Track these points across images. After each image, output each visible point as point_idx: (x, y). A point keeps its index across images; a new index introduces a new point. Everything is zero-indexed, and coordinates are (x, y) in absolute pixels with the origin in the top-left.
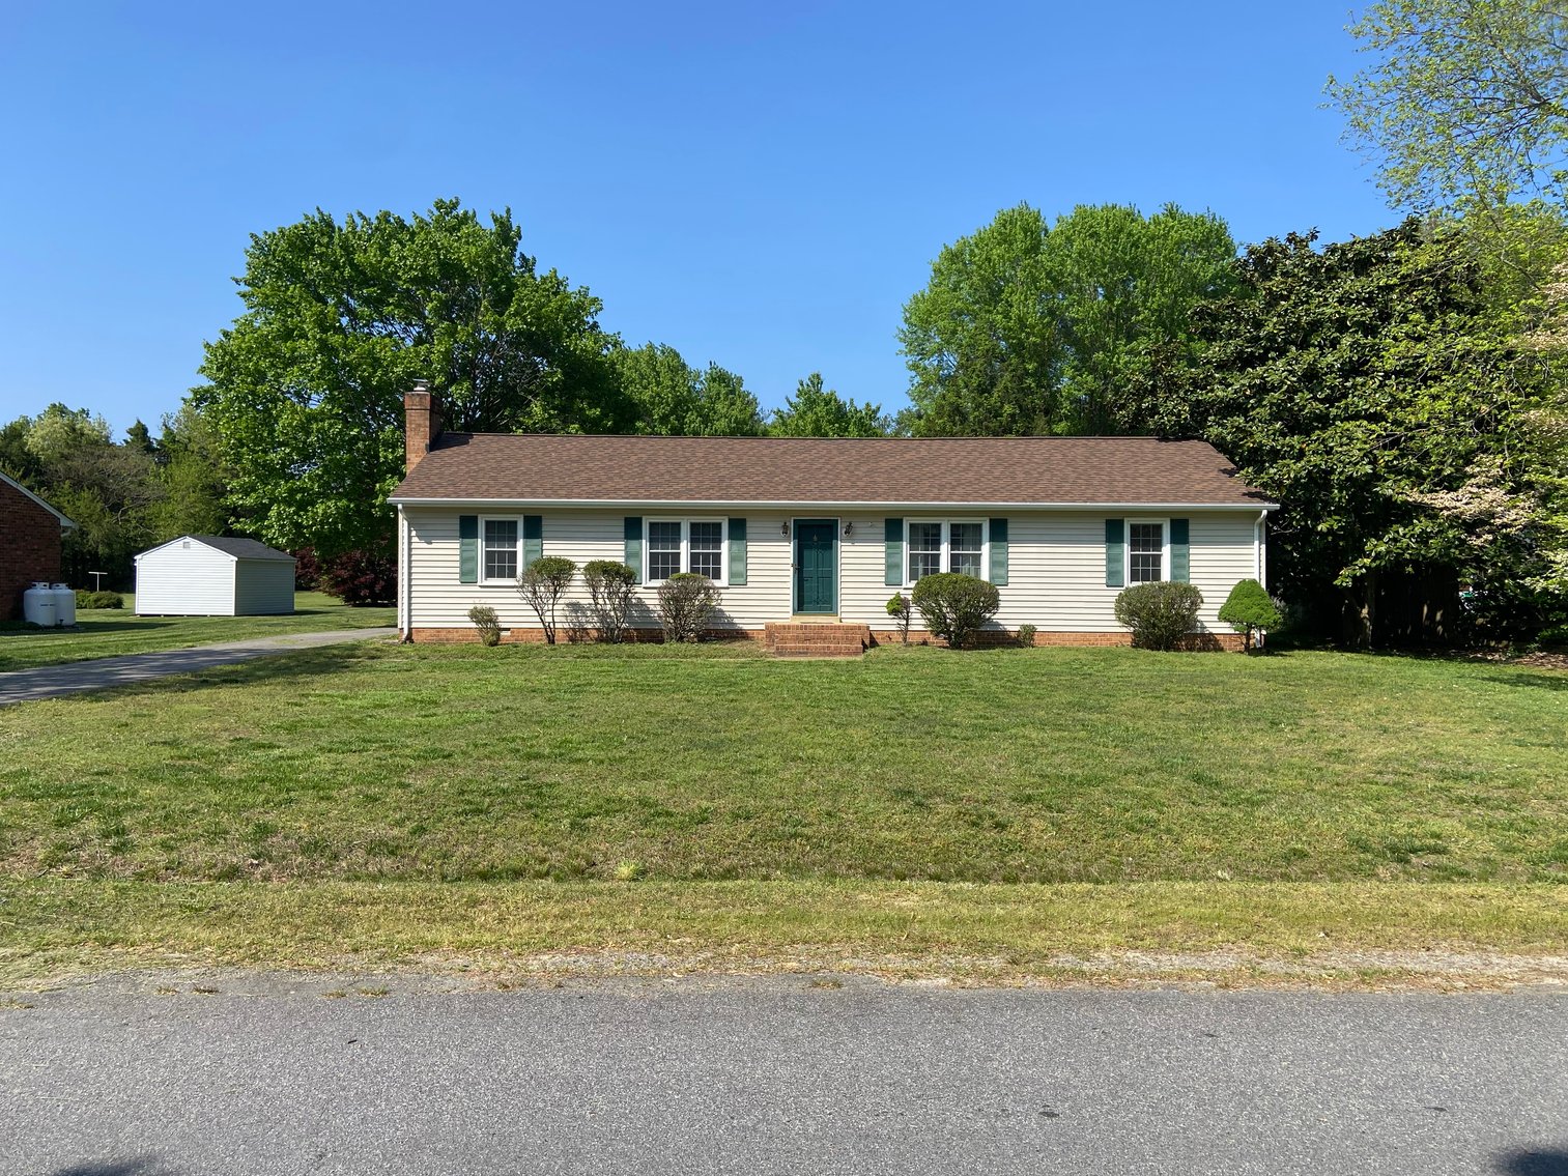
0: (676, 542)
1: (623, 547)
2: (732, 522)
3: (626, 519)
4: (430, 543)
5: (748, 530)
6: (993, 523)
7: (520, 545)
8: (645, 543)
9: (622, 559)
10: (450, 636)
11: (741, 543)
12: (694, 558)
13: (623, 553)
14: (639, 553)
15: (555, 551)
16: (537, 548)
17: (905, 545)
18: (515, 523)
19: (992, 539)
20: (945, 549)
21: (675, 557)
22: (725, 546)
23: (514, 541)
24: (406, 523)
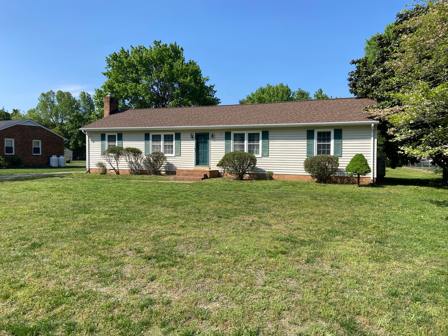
0: (160, 141)
1: (144, 143)
2: (176, 134)
3: (145, 134)
4: (94, 142)
5: (181, 137)
6: (263, 132)
7: (117, 143)
8: (150, 142)
9: (144, 147)
10: (99, 171)
11: (178, 141)
12: (165, 147)
13: (144, 145)
14: (149, 145)
15: (126, 145)
16: (121, 144)
17: (232, 141)
18: (115, 136)
19: (263, 139)
20: (246, 142)
21: (160, 146)
22: (174, 142)
23: (115, 141)
24: (88, 136)
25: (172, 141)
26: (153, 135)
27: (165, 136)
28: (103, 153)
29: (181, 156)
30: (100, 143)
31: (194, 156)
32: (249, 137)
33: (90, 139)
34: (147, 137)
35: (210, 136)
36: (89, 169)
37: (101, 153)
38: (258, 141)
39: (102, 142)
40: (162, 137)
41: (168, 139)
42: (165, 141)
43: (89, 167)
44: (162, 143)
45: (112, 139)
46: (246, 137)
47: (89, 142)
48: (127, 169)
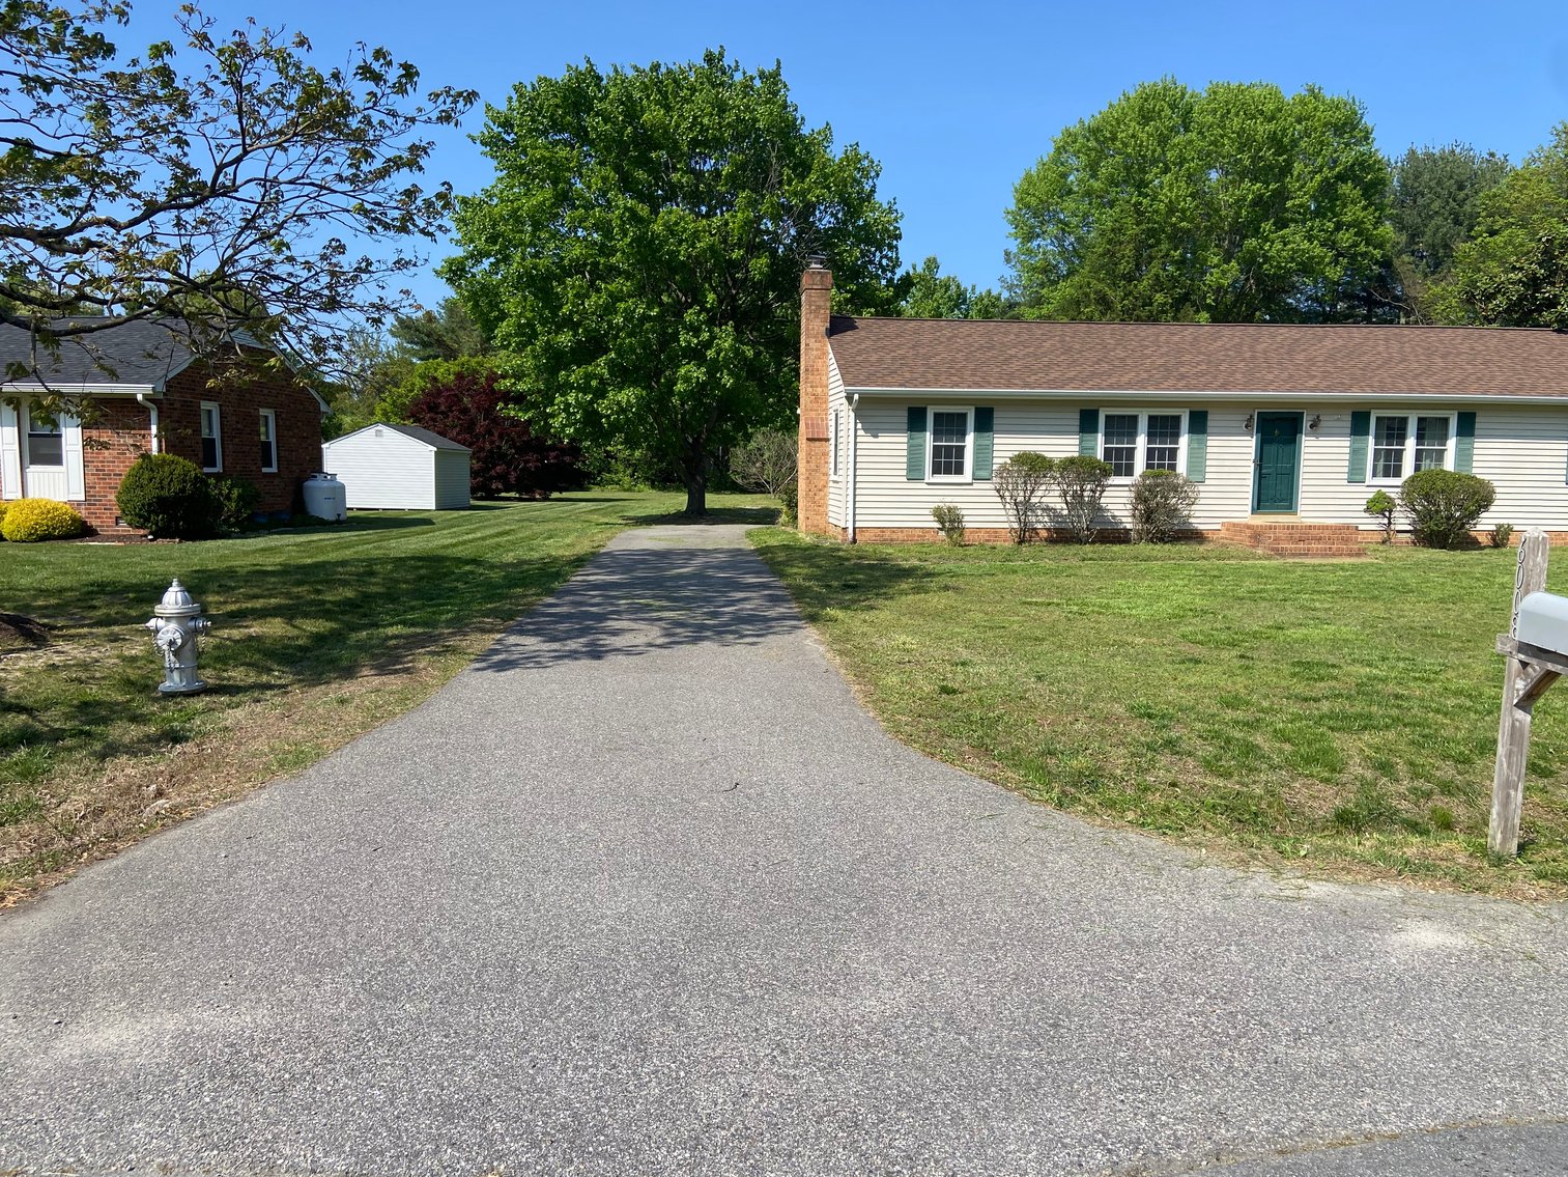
0: (1132, 435)
1: (1077, 442)
2: (1193, 415)
3: (1082, 411)
4: (877, 437)
5: (1209, 423)
6: (1461, 417)
7: (970, 438)
8: (1100, 437)
9: (1076, 455)
10: (894, 536)
11: (1200, 436)
12: (1150, 453)
13: (1077, 448)
14: (1094, 448)
15: (1007, 446)
16: (988, 442)
17: (1371, 440)
18: (964, 416)
19: (1459, 434)
20: (1410, 445)
21: (1131, 453)
22: (1184, 441)
23: (963, 434)
24: (852, 415)
25: (1175, 436)
26: (1107, 417)
27: (1151, 418)
28: (914, 473)
29: (1207, 482)
30: (906, 440)
31: (1251, 483)
32: (1418, 429)
33: (859, 426)
34: (1087, 421)
35: (1306, 424)
36: (854, 528)
37: (904, 473)
38: (1444, 439)
39: (910, 438)
40: (1143, 425)
41: (1163, 428)
42: (1151, 437)
43: (854, 521)
44: (1141, 443)
45: (951, 425)
46: (1412, 428)
47: (856, 436)
48: (1006, 525)
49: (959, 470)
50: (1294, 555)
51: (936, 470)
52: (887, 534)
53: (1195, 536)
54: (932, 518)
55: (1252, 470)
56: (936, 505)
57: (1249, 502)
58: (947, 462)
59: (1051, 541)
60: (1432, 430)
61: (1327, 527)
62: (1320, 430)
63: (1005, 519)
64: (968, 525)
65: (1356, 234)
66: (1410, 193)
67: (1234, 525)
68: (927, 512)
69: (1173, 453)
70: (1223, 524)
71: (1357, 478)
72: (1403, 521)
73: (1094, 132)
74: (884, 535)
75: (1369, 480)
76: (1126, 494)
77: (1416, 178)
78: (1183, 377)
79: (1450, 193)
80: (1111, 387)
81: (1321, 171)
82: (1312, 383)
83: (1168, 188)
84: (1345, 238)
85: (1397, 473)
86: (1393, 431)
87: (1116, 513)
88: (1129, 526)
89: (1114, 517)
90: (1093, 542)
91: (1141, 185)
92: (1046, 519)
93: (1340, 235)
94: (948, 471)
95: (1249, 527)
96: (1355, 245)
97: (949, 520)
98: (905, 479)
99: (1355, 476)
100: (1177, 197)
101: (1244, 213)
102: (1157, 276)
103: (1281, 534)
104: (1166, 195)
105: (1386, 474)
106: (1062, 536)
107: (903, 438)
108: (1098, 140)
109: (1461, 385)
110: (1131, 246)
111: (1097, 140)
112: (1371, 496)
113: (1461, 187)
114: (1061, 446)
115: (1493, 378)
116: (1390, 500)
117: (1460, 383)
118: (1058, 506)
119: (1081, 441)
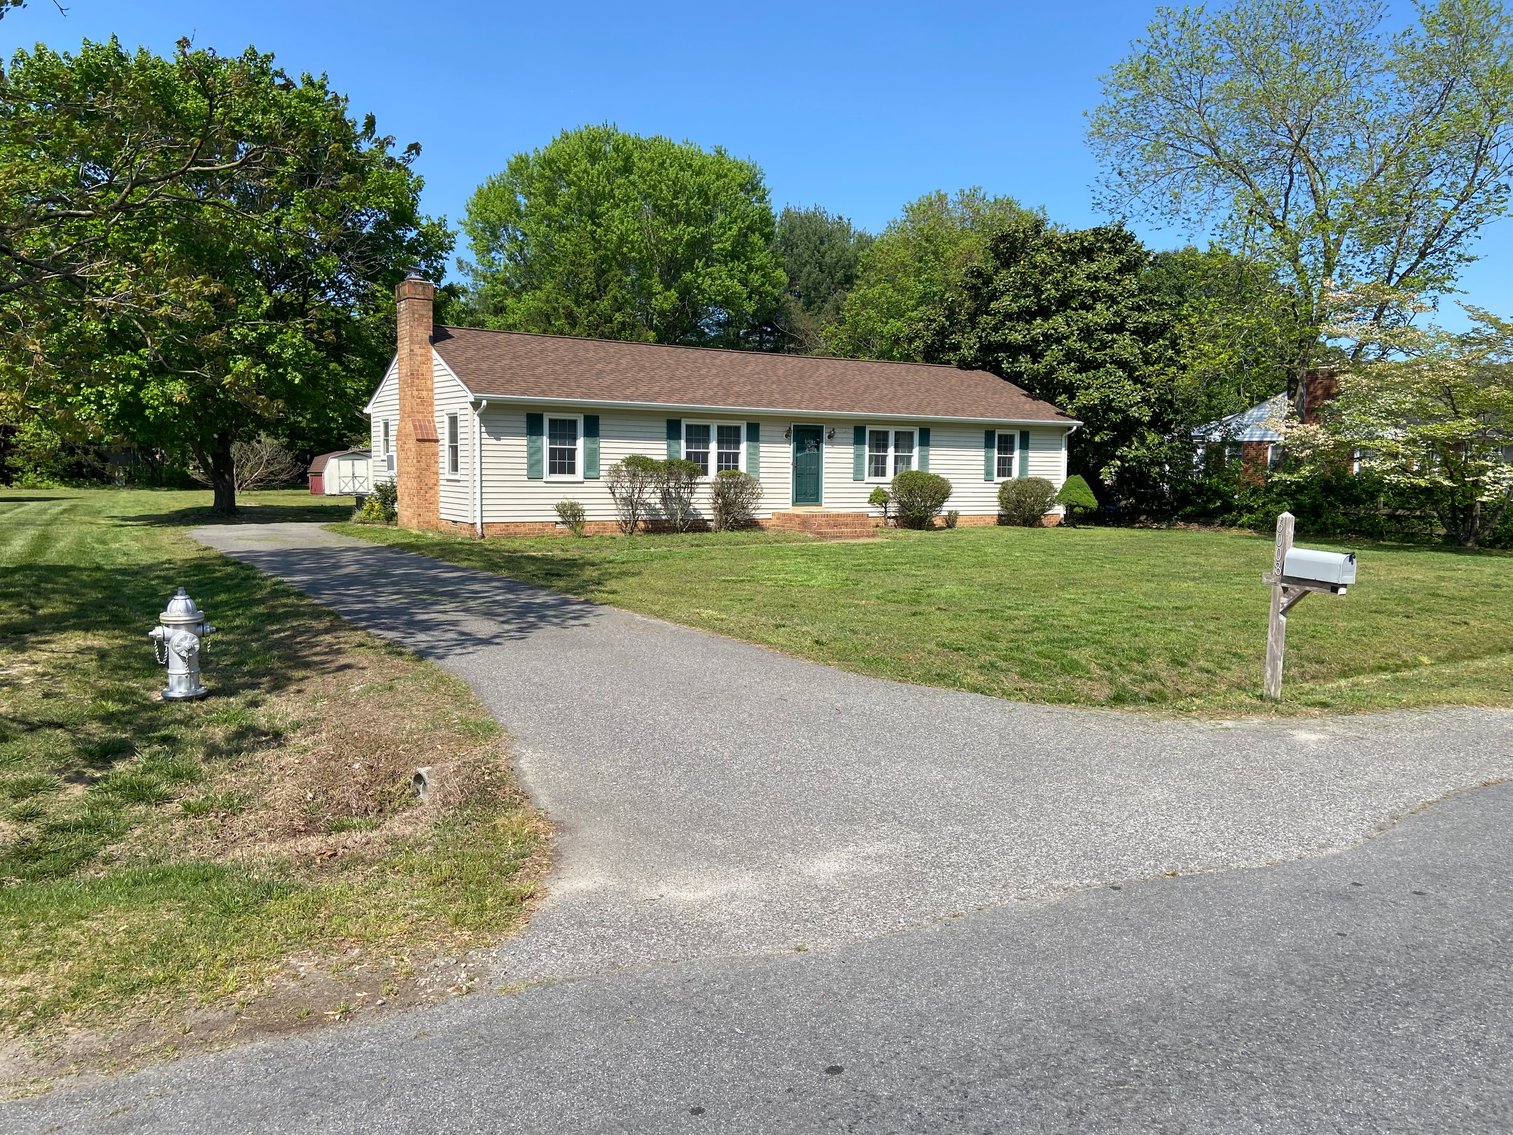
0: (706, 442)
1: (666, 446)
2: (750, 426)
3: (668, 421)
4: (500, 439)
5: (761, 433)
6: (921, 431)
7: (580, 443)
8: (683, 443)
9: (665, 458)
10: (518, 530)
11: (755, 444)
12: (720, 455)
13: (665, 452)
14: (679, 452)
15: (614, 450)
16: (596, 446)
17: (867, 448)
18: (574, 423)
19: (920, 445)
20: (891, 451)
21: (705, 456)
22: (744, 446)
23: (574, 439)
24: (477, 419)
25: (738, 443)
26: (687, 426)
27: (720, 428)
28: (534, 474)
29: (762, 480)
30: (525, 443)
31: (790, 481)
32: (895, 441)
33: (483, 429)
34: (672, 430)
35: (825, 436)
36: (484, 524)
37: (525, 472)
38: (911, 448)
39: (529, 441)
40: (714, 433)
41: (729, 436)
42: (720, 443)
43: (483, 517)
44: (713, 448)
45: (563, 430)
46: (892, 439)
47: (481, 440)
49: (572, 471)
50: (833, 537)
51: (552, 470)
52: (512, 529)
53: (752, 524)
54: (556, 513)
55: (791, 470)
56: (560, 501)
57: (790, 496)
58: (562, 463)
59: (647, 531)
60: (904, 441)
61: (848, 515)
62: (834, 440)
63: (616, 512)
64: (588, 519)
65: (763, 276)
66: (789, 244)
67: (784, 515)
68: (549, 507)
69: (736, 457)
70: (773, 514)
71: (860, 477)
72: (893, 508)
73: (549, 162)
74: (510, 530)
75: (867, 479)
76: (709, 490)
77: (792, 232)
78: (738, 395)
79: (816, 247)
80: (691, 401)
81: (736, 222)
82: (828, 403)
83: (619, 222)
84: (755, 278)
85: (883, 474)
86: (879, 441)
87: (697, 506)
88: (706, 517)
89: (695, 509)
90: (687, 531)
91: (594, 217)
92: (643, 512)
93: (752, 276)
94: (562, 471)
95: (798, 516)
96: (763, 284)
97: (571, 515)
98: (526, 478)
99: (858, 476)
100: (627, 230)
101: (680, 250)
102: (615, 299)
103: (820, 521)
104: (618, 228)
105: (876, 475)
106: (656, 527)
107: (523, 441)
108: (554, 170)
109: (919, 408)
110: (592, 269)
111: (551, 169)
112: (872, 491)
113: (822, 243)
114: (657, 450)
115: (937, 403)
116: (885, 494)
117: (919, 405)
118: (652, 501)
119: (669, 446)
